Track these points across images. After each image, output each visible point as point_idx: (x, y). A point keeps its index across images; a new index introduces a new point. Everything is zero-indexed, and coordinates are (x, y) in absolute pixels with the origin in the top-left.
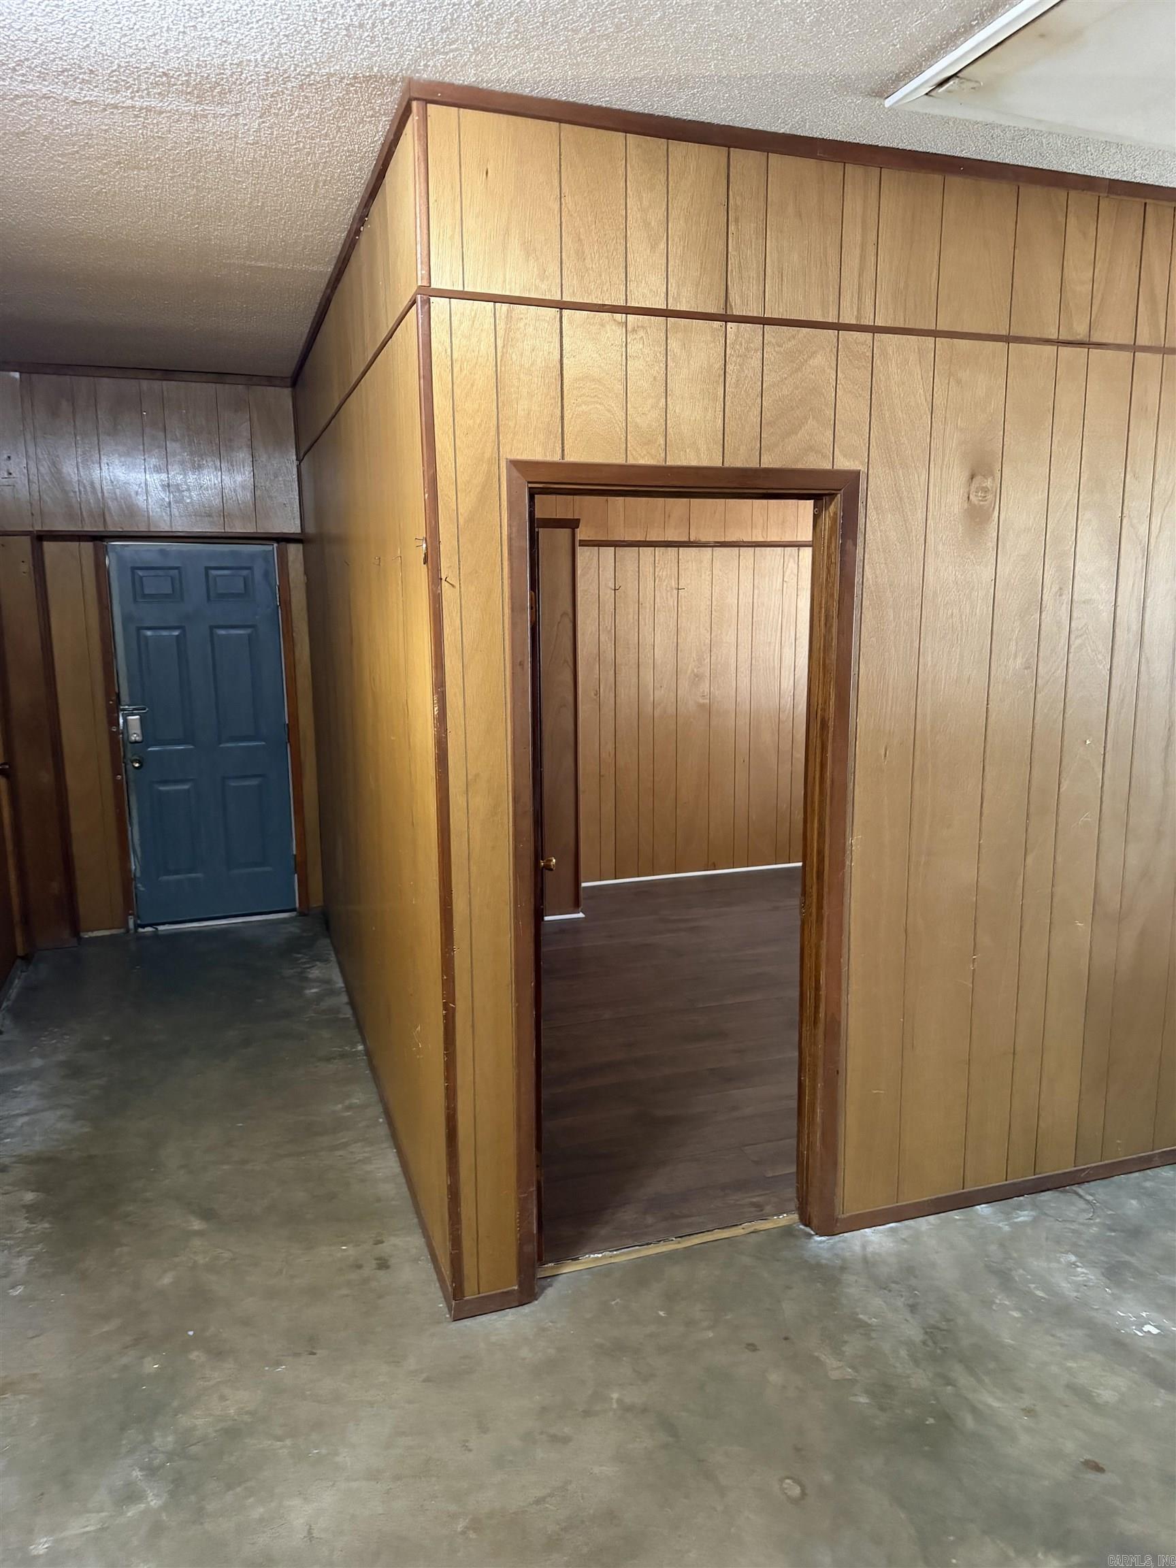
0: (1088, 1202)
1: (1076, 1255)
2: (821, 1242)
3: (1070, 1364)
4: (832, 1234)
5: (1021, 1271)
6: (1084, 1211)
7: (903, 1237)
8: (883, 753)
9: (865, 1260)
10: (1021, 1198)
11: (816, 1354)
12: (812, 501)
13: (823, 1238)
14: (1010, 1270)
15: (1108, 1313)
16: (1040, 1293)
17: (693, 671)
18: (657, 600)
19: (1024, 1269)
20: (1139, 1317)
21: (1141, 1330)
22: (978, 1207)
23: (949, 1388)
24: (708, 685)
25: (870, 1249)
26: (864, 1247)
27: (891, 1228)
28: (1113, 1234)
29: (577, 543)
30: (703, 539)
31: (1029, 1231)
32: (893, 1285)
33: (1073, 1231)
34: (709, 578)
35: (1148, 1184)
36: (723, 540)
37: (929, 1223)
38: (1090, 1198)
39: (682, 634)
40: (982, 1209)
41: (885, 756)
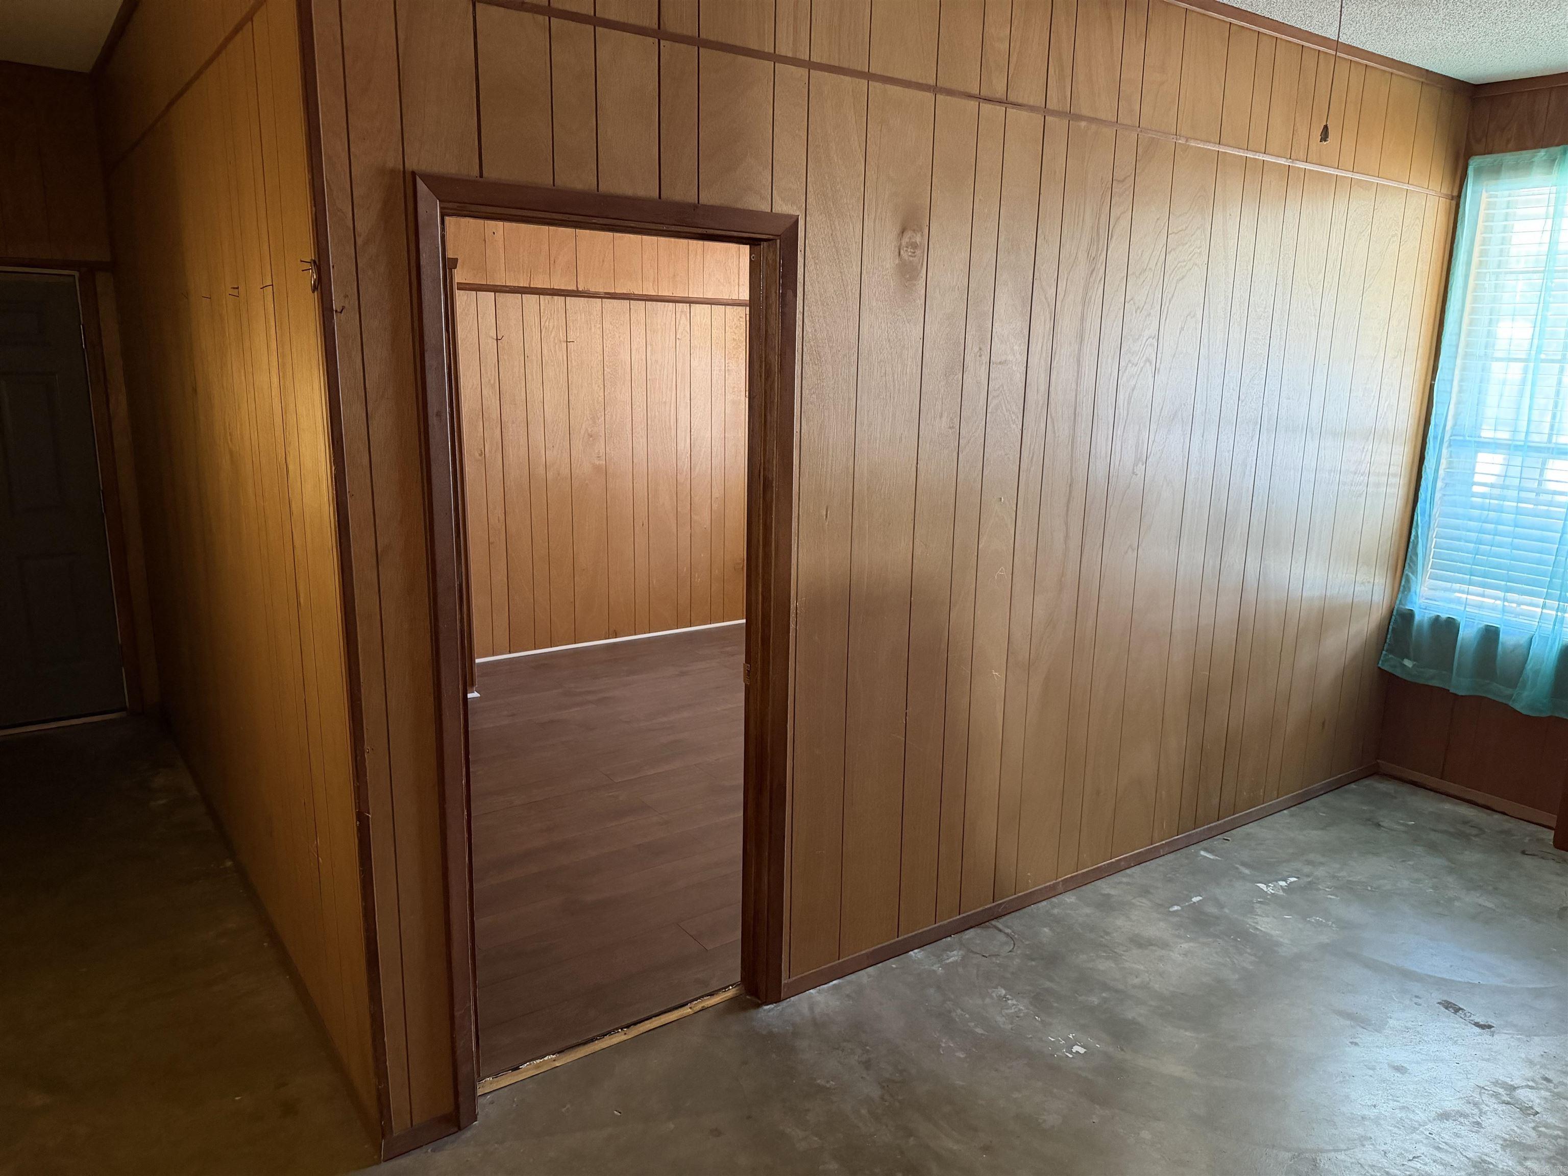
0: (1007, 935)
1: (1004, 987)
2: (769, 1011)
3: (1016, 1095)
4: (778, 1000)
5: (959, 1011)
6: (1006, 943)
7: (848, 993)
8: (825, 513)
9: (815, 1023)
10: (949, 939)
11: (781, 1128)
12: (748, 246)
13: (772, 1006)
14: (950, 1012)
15: (1041, 1040)
16: (979, 1031)
17: (587, 430)
18: (545, 352)
19: (962, 1010)
20: (1067, 1039)
21: (1071, 1052)
22: (911, 953)
23: (912, 1139)
24: (603, 446)
25: (817, 1010)
26: (811, 1009)
27: (834, 985)
28: (1033, 963)
29: (455, 286)
30: (593, 290)
31: (960, 970)
32: (845, 1044)
33: (999, 965)
34: (599, 332)
35: (1056, 911)
36: (613, 291)
37: (869, 976)
38: (1008, 931)
39: (574, 391)
40: (916, 954)
41: (826, 517)
